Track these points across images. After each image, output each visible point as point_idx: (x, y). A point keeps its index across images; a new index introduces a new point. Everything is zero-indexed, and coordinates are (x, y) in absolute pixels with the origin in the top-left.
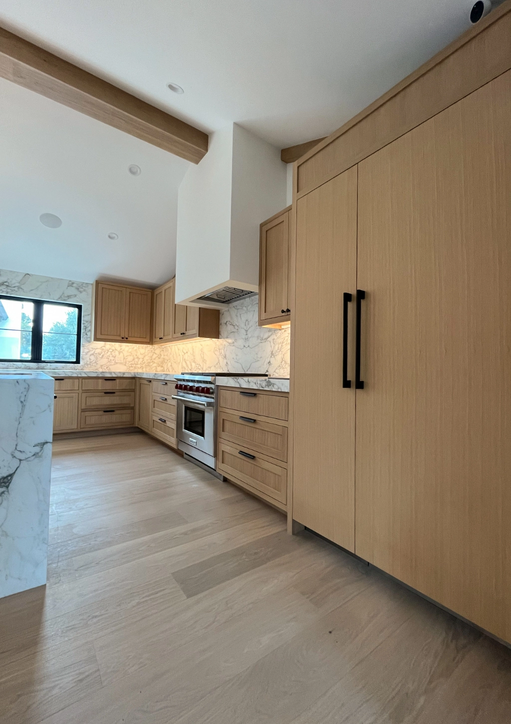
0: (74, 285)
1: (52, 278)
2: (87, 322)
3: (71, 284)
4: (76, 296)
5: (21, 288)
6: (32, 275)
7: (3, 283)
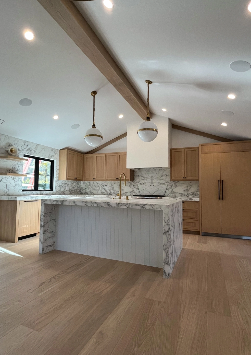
0: (54, 150)
1: (46, 146)
2: (57, 169)
3: (52, 150)
4: (54, 156)
5: (36, 152)
6: (40, 145)
7: (29, 149)
